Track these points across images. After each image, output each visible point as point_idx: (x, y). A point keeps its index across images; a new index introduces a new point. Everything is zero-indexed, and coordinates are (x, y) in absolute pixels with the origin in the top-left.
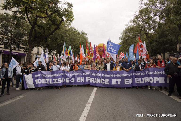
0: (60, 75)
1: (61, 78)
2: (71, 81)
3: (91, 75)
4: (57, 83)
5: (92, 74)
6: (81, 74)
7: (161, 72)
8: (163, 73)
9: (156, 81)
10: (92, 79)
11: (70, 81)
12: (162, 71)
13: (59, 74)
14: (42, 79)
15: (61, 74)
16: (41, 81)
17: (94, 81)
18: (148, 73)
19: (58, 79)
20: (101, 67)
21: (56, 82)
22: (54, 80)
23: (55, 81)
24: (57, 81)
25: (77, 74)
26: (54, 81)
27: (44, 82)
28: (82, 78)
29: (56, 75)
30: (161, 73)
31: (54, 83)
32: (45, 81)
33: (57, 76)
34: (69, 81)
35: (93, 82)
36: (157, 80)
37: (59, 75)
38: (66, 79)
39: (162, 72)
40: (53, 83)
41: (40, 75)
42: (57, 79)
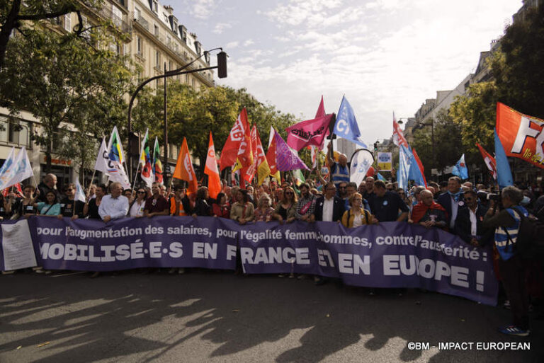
0: (125, 233)
1: (130, 246)
2: (168, 254)
3: (242, 238)
4: (113, 259)
5: (244, 237)
6: (209, 231)
7: (458, 247)
8: (464, 253)
9: (442, 276)
10: (247, 253)
11: (165, 251)
12: (461, 247)
13: (123, 230)
14: (64, 246)
15: (129, 229)
16: (60, 251)
17: (253, 258)
18: (422, 245)
19: (116, 247)
20: (290, 209)
21: (108, 258)
22: (103, 248)
23: (108, 253)
24: (114, 253)
25: (195, 229)
26: (103, 254)
27: (71, 255)
28: (212, 246)
29: (113, 234)
30: (458, 253)
31: (104, 259)
32: (74, 252)
33: (115, 236)
34: (161, 252)
35: (251, 262)
36: (446, 274)
37: (123, 235)
38: (152, 245)
39: (463, 249)
40: (97, 259)
41: (61, 232)
42: (113, 248)
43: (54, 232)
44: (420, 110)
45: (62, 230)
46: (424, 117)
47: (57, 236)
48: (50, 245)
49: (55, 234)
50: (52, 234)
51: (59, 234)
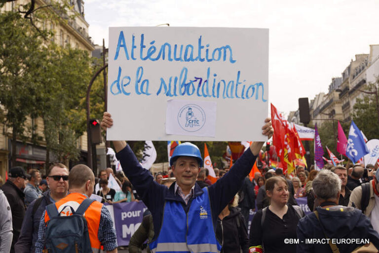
41: (140, 213)
43: (135, 214)
44: (349, 68)
45: (140, 211)
46: (354, 77)
47: (137, 217)
48: (135, 225)
49: (136, 215)
50: (134, 216)
51: (139, 215)
